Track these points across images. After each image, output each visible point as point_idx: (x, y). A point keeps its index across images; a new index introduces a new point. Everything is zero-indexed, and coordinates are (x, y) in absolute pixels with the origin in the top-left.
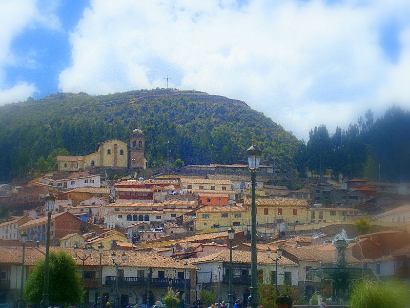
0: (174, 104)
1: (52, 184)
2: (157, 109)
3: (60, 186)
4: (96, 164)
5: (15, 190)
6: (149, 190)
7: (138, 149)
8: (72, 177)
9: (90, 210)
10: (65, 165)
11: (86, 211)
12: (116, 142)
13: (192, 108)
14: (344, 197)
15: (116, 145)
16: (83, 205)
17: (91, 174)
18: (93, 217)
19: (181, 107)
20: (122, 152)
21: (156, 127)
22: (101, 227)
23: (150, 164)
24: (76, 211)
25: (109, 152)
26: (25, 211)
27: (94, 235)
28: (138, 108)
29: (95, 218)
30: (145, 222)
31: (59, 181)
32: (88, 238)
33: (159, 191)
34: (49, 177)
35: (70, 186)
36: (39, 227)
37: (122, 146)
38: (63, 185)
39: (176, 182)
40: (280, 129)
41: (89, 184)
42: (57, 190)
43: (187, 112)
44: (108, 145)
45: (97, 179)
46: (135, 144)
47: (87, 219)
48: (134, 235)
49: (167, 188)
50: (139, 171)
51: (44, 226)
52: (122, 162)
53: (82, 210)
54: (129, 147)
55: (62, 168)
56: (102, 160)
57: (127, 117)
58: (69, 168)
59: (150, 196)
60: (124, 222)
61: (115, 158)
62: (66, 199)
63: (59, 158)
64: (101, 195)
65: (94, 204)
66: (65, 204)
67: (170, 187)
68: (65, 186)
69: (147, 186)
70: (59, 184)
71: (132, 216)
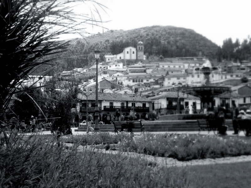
0: (161, 32)
1: (101, 67)
2: (153, 34)
3: (105, 68)
4: (122, 58)
5: (85, 71)
6: (144, 69)
7: (141, 51)
8: (110, 64)
9: (117, 78)
10: (109, 60)
11: (115, 79)
12: (131, 48)
13: (169, 33)
14: (238, 69)
15: (131, 49)
16: (114, 76)
17: (118, 62)
18: (118, 81)
19: (164, 33)
20: (133, 53)
21: (152, 42)
22: (121, 86)
23: (147, 58)
24: (110, 79)
25: (128, 52)
26: (89, 80)
27: (117, 90)
28: (145, 34)
29: (118, 82)
30: (141, 83)
31: (104, 66)
32: (115, 91)
33: (149, 69)
34: (100, 65)
35: (109, 68)
36: (93, 86)
37: (134, 49)
38: (106, 68)
39: (157, 65)
40: (210, 42)
41: (117, 67)
42: (103, 70)
43: (167, 35)
44: (127, 49)
45: (121, 65)
46: (139, 49)
47: (115, 82)
48: (136, 89)
49: (153, 67)
50: (142, 61)
51: (95, 86)
52: (134, 57)
53: (113, 78)
54: (137, 50)
55: (107, 61)
56: (124, 57)
57: (140, 38)
58: (110, 61)
59: (145, 71)
60: (131, 83)
61: (131, 55)
62: (106, 74)
63: (106, 56)
64: (122, 72)
65: (118, 75)
66: (106, 76)
67: (154, 67)
68: (107, 68)
69: (144, 67)
70: (104, 68)
71: (138, 80)
